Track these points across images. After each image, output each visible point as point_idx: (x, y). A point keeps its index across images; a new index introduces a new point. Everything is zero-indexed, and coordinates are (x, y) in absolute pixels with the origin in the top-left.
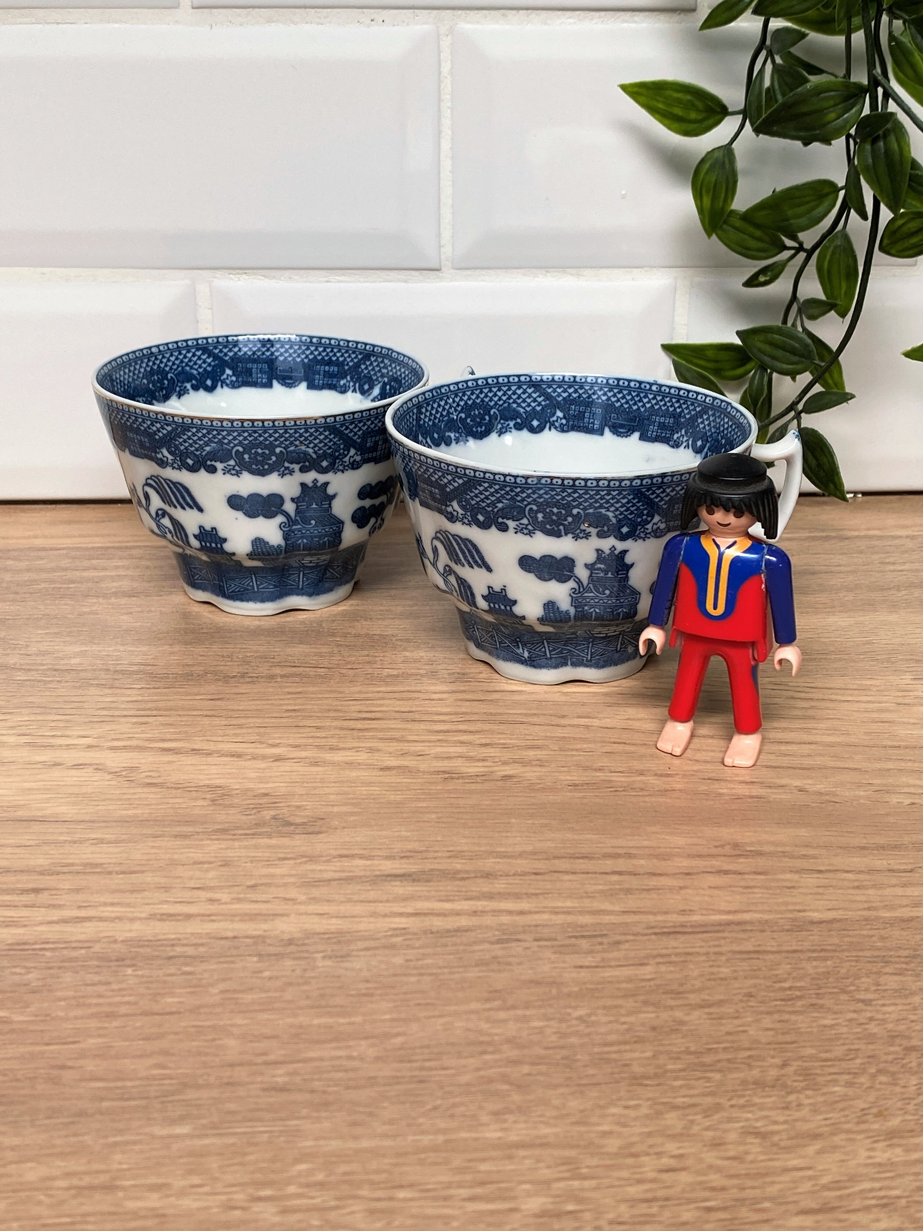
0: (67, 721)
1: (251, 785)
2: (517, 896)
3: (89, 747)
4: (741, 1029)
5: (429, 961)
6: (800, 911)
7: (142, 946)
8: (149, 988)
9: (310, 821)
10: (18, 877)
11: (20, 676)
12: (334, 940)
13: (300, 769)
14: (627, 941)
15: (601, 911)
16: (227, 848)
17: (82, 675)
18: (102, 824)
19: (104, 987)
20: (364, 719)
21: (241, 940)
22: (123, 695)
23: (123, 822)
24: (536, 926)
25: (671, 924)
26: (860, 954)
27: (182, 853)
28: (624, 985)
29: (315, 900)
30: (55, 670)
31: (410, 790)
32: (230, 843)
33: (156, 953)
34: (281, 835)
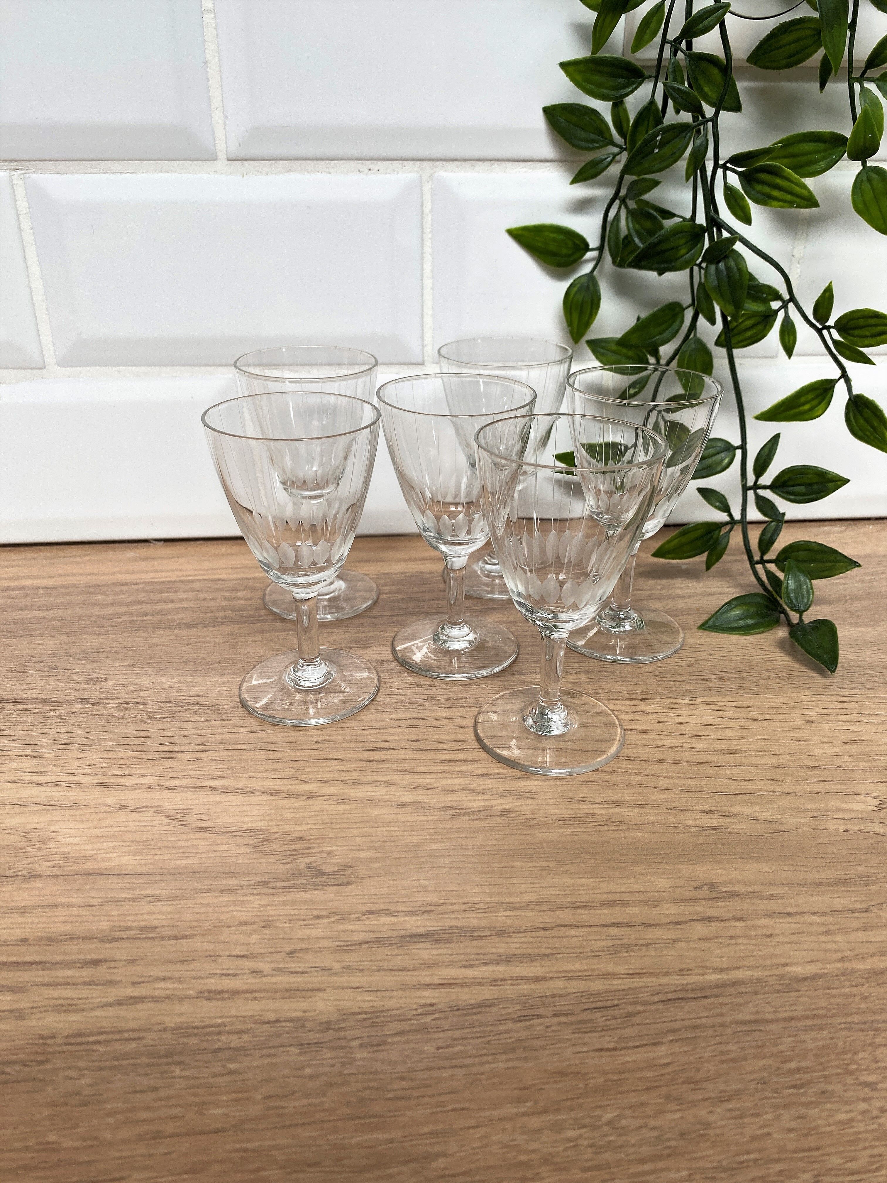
0: (134, 758)
1: (288, 828)
2: (531, 958)
3: (151, 786)
4: (764, 1131)
5: (460, 1048)
6: (785, 965)
7: (189, 1036)
8: (195, 1095)
9: (342, 870)
10: (80, 946)
11: (98, 710)
12: (369, 1022)
13: (329, 808)
14: (638, 1013)
15: (608, 974)
16: (268, 905)
17: (149, 708)
18: (159, 878)
19: (153, 1095)
20: (380, 749)
21: (282, 1024)
22: (183, 729)
23: (177, 874)
24: (553, 996)
25: (673, 988)
26: (850, 1019)
27: (227, 912)
28: (645, 1074)
29: (348, 969)
30: (127, 704)
31: (423, 830)
32: (271, 898)
33: (204, 1045)
34: (317, 887)
